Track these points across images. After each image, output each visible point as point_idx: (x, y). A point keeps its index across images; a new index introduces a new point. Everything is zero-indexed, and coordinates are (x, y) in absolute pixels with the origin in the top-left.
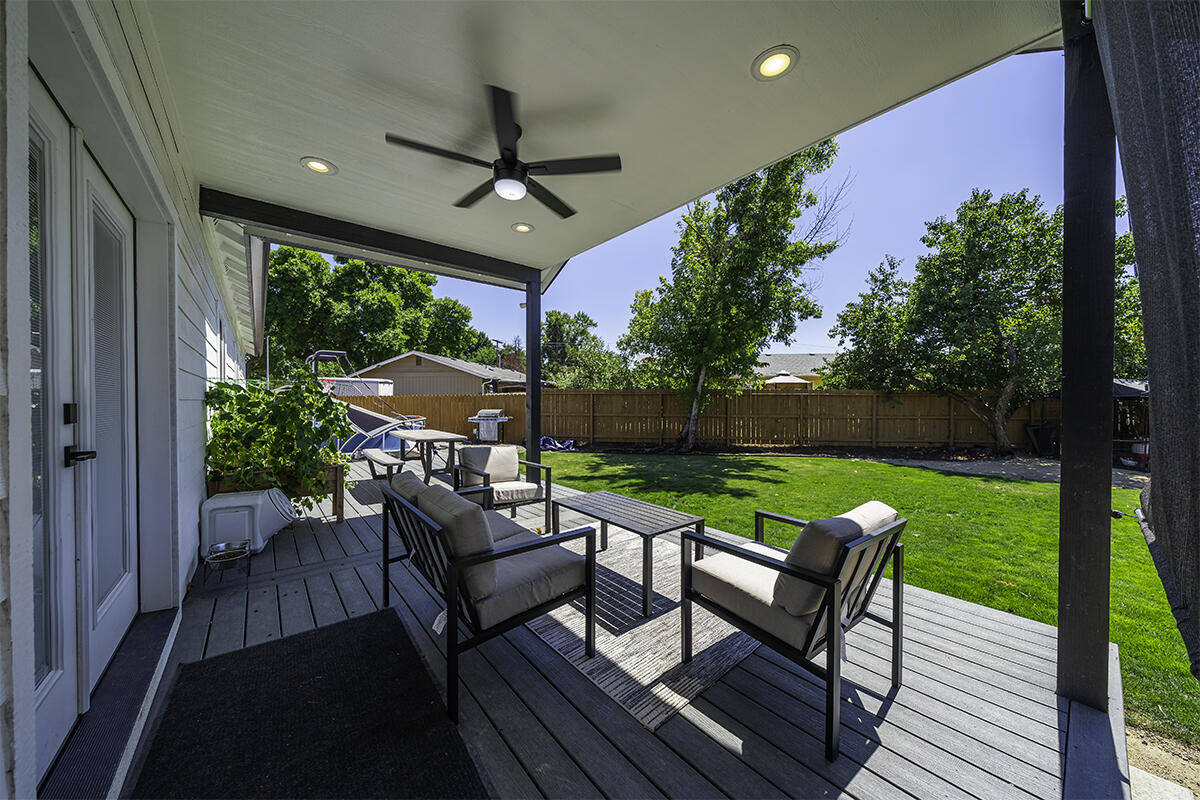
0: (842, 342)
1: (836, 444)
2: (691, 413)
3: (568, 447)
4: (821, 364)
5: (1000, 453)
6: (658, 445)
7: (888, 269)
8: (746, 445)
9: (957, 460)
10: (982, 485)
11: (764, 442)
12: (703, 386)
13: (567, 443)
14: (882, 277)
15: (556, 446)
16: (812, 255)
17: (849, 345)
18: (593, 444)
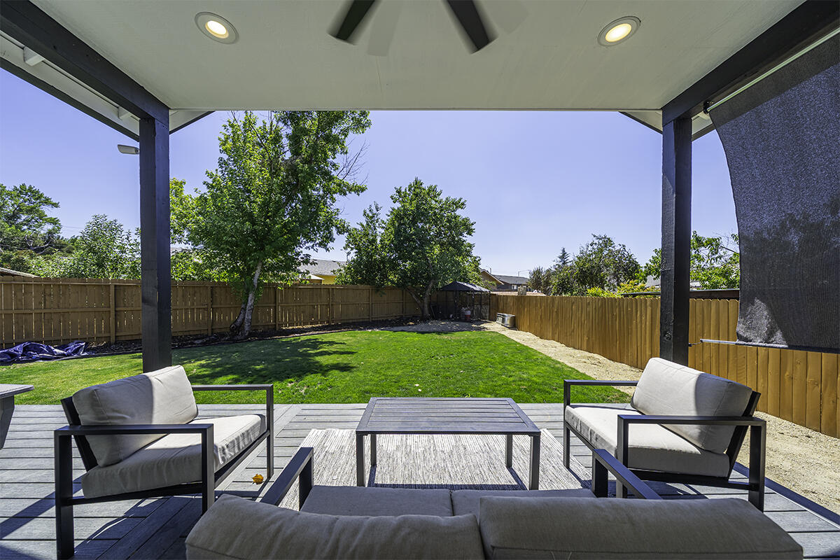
0: (349, 254)
1: (351, 321)
2: (246, 303)
3: (76, 351)
4: (336, 268)
5: (424, 319)
6: (207, 336)
7: (375, 211)
8: (291, 328)
9: (409, 325)
10: (438, 336)
11: (305, 324)
12: (258, 280)
13: (72, 347)
14: (371, 215)
15: (51, 352)
16: (350, 190)
17: (353, 255)
18: (116, 343)
